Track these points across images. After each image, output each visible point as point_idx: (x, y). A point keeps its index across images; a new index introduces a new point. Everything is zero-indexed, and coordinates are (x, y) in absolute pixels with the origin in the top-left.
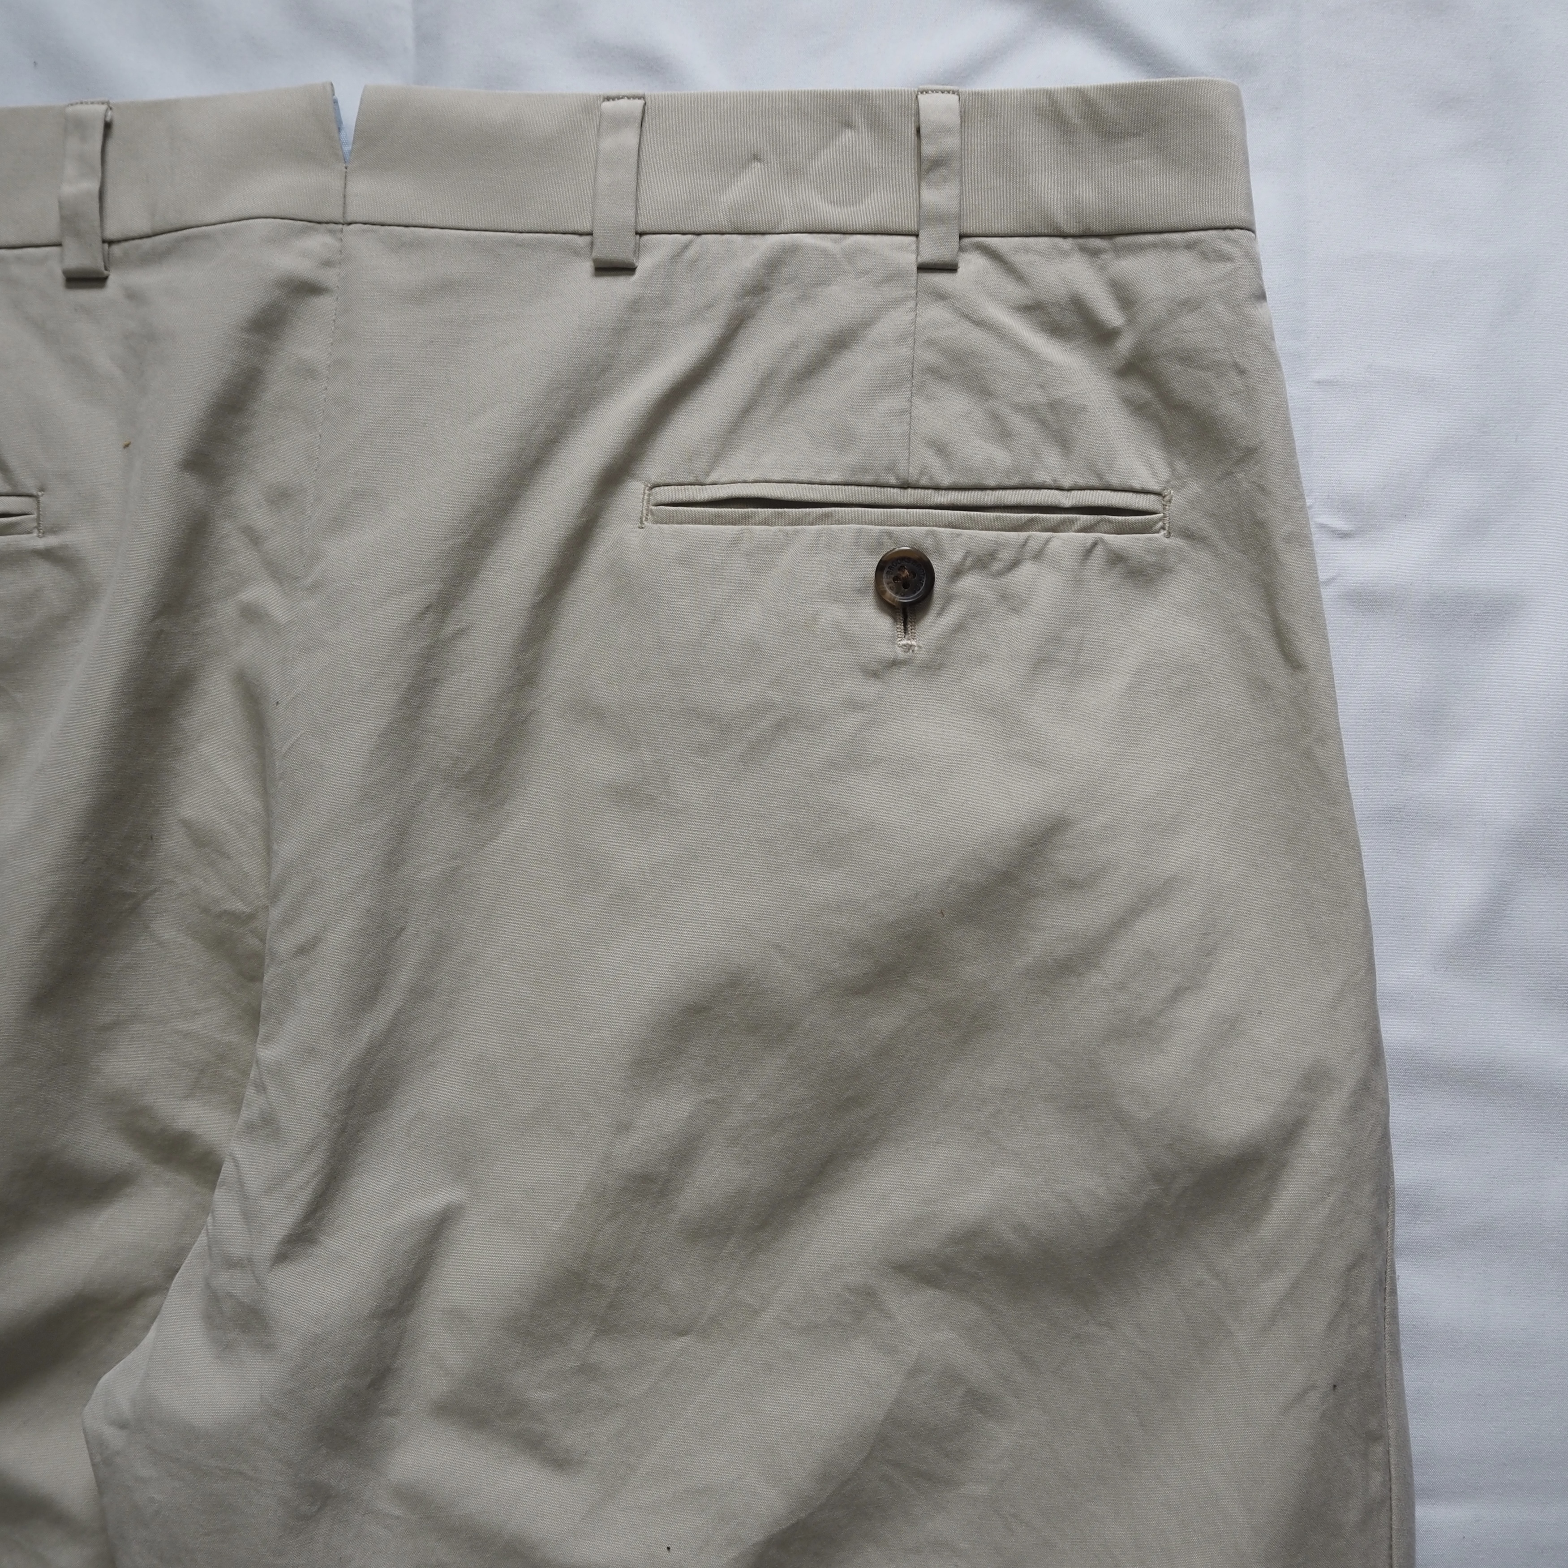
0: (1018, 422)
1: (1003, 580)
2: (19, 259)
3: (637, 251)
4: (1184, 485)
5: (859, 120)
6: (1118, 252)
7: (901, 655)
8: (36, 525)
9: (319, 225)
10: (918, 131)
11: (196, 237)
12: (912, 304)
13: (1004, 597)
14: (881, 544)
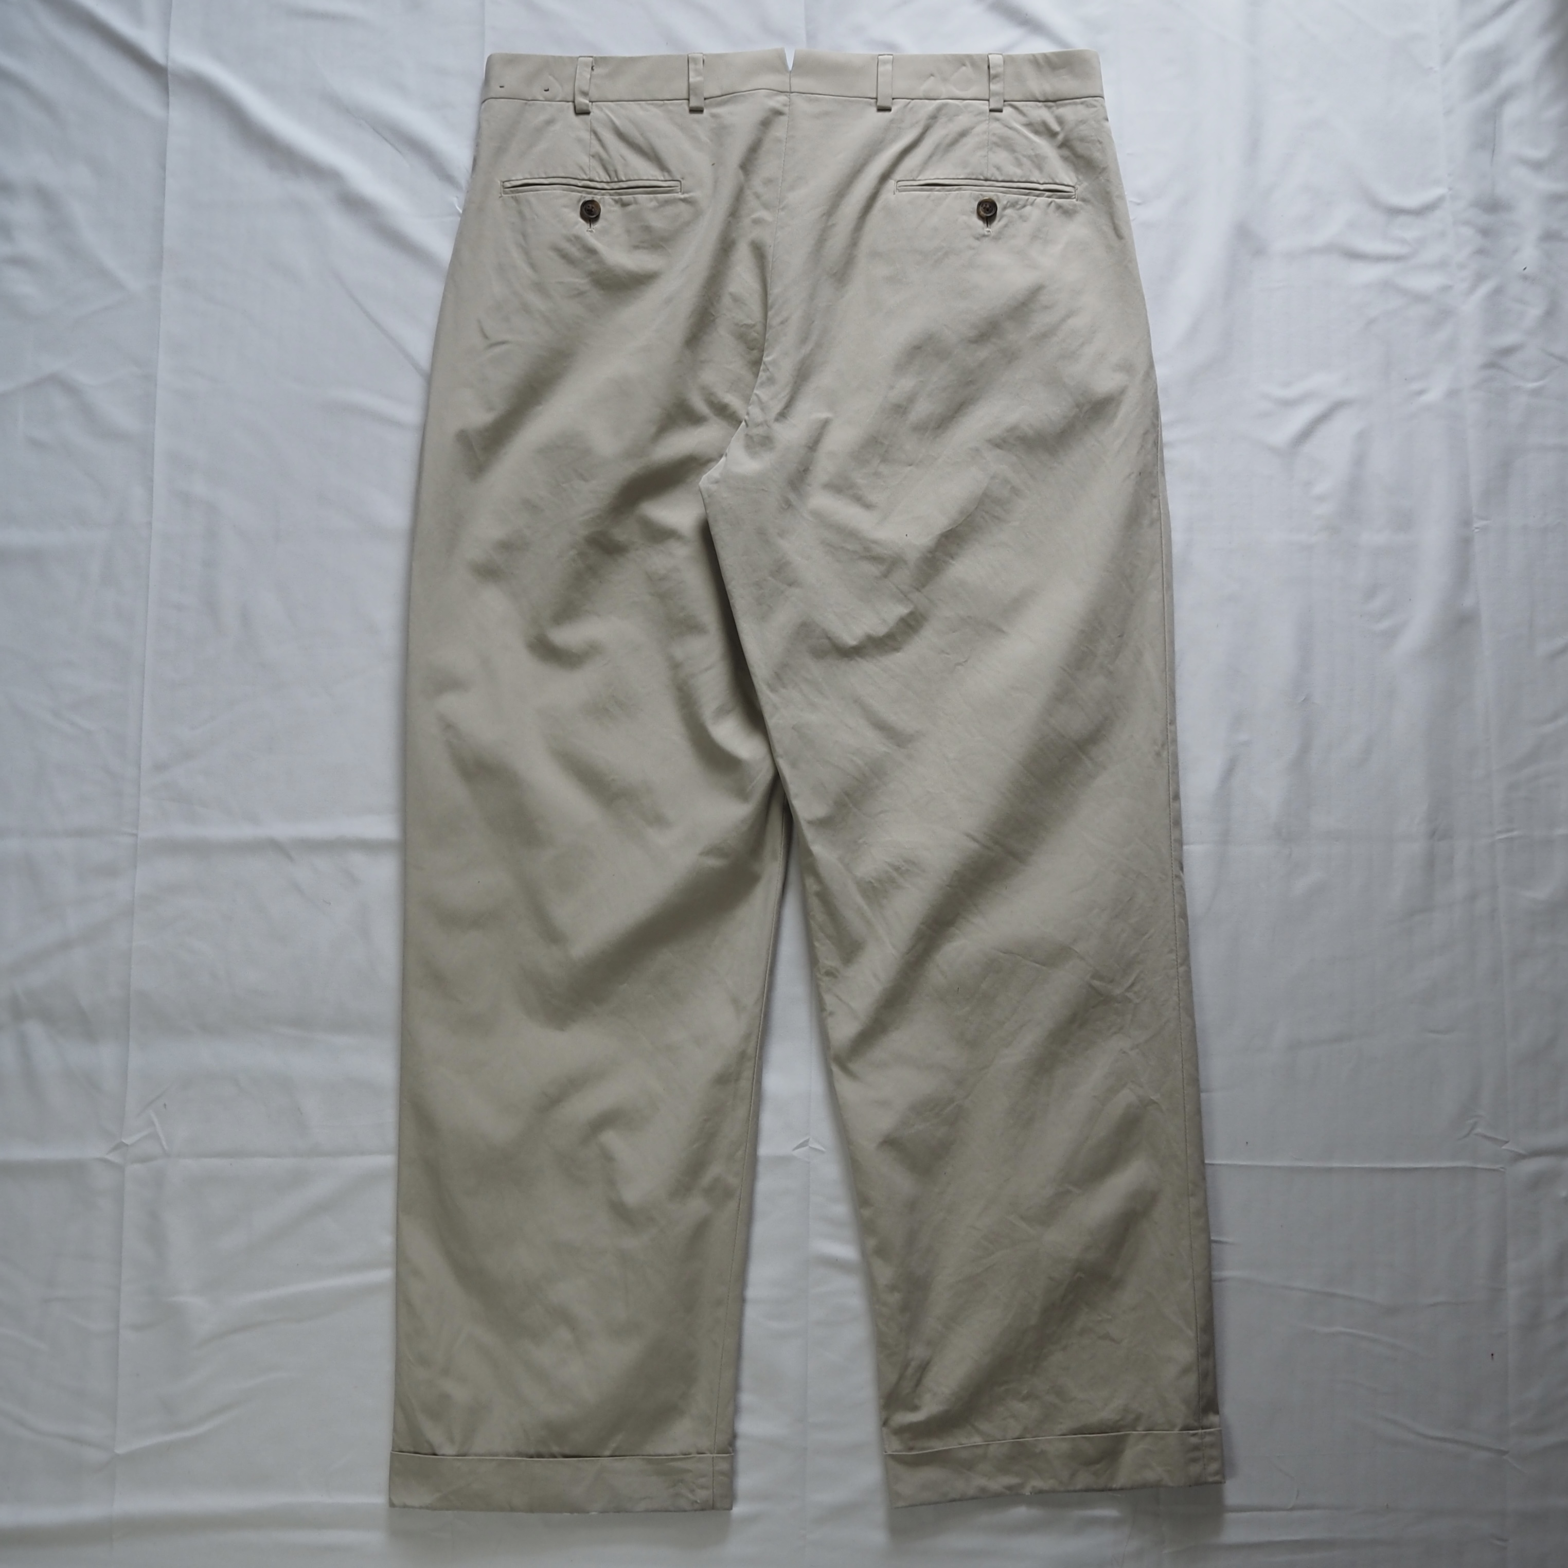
0: (1024, 160)
1: (1020, 211)
2: (671, 104)
3: (892, 104)
4: (1082, 183)
5: (968, 63)
6: (1058, 107)
7: (986, 233)
8: (680, 190)
9: (782, 93)
10: (989, 67)
11: (739, 96)
12: (987, 122)
13: (1021, 217)
14: (978, 197)
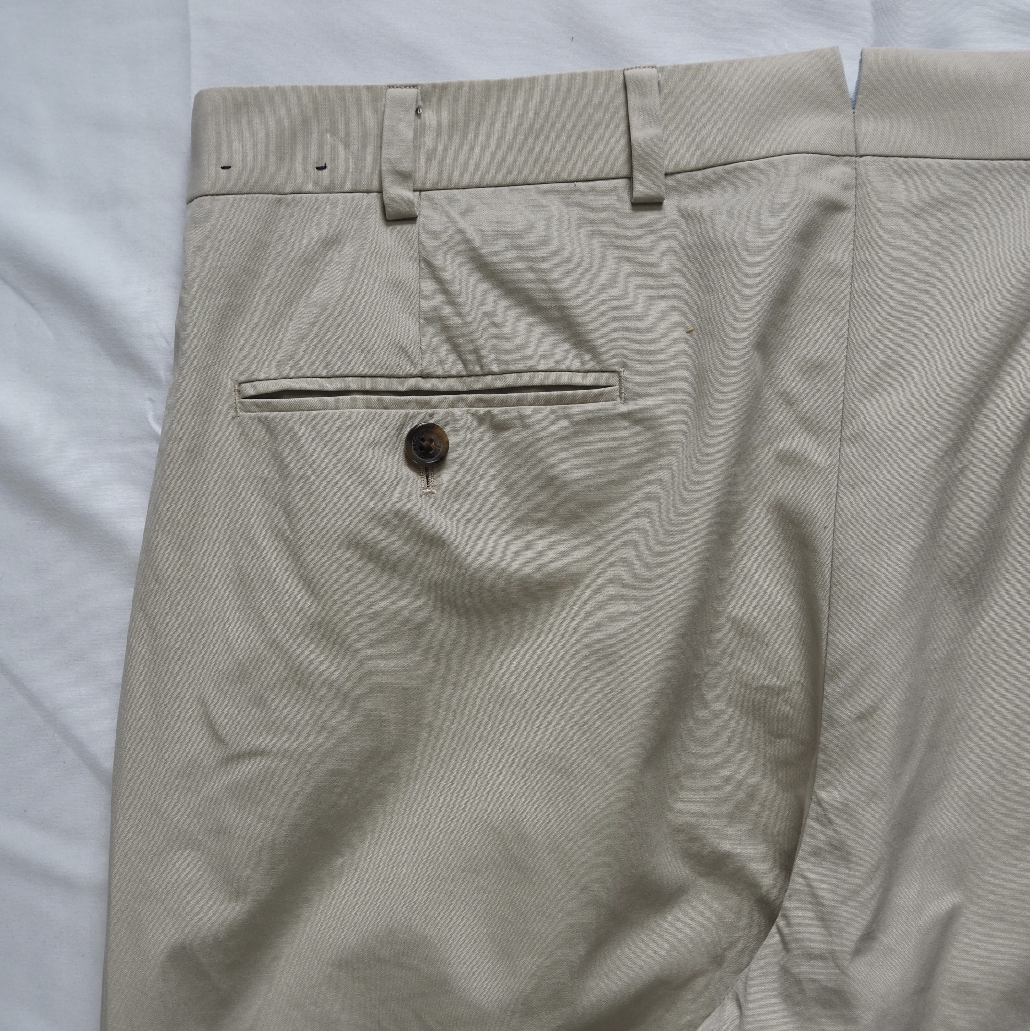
8: (618, 394)
9: (837, 158)
11: (743, 169)
